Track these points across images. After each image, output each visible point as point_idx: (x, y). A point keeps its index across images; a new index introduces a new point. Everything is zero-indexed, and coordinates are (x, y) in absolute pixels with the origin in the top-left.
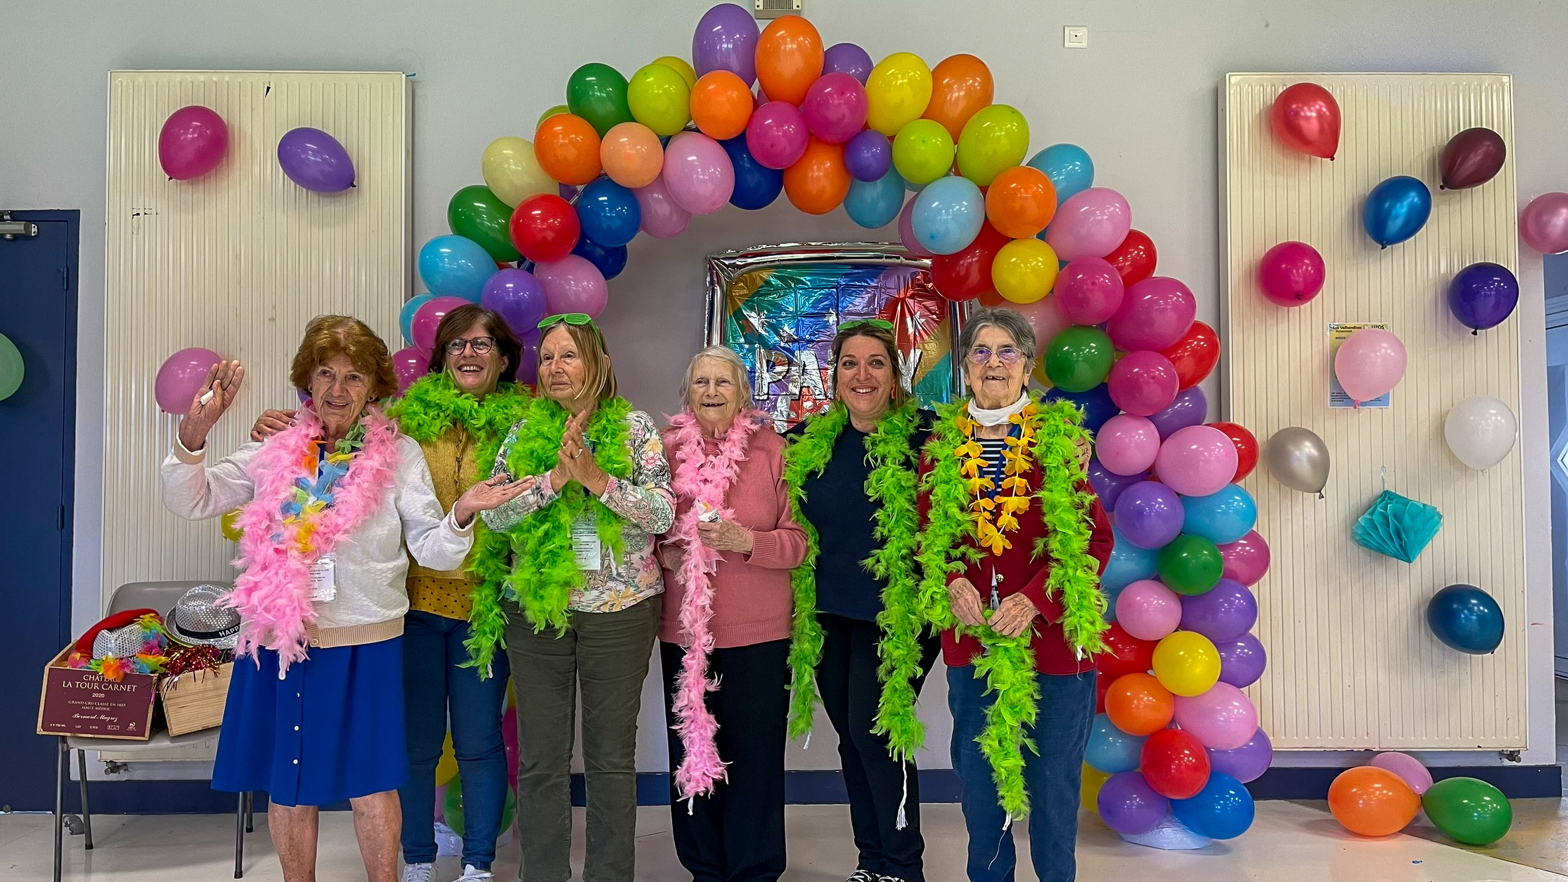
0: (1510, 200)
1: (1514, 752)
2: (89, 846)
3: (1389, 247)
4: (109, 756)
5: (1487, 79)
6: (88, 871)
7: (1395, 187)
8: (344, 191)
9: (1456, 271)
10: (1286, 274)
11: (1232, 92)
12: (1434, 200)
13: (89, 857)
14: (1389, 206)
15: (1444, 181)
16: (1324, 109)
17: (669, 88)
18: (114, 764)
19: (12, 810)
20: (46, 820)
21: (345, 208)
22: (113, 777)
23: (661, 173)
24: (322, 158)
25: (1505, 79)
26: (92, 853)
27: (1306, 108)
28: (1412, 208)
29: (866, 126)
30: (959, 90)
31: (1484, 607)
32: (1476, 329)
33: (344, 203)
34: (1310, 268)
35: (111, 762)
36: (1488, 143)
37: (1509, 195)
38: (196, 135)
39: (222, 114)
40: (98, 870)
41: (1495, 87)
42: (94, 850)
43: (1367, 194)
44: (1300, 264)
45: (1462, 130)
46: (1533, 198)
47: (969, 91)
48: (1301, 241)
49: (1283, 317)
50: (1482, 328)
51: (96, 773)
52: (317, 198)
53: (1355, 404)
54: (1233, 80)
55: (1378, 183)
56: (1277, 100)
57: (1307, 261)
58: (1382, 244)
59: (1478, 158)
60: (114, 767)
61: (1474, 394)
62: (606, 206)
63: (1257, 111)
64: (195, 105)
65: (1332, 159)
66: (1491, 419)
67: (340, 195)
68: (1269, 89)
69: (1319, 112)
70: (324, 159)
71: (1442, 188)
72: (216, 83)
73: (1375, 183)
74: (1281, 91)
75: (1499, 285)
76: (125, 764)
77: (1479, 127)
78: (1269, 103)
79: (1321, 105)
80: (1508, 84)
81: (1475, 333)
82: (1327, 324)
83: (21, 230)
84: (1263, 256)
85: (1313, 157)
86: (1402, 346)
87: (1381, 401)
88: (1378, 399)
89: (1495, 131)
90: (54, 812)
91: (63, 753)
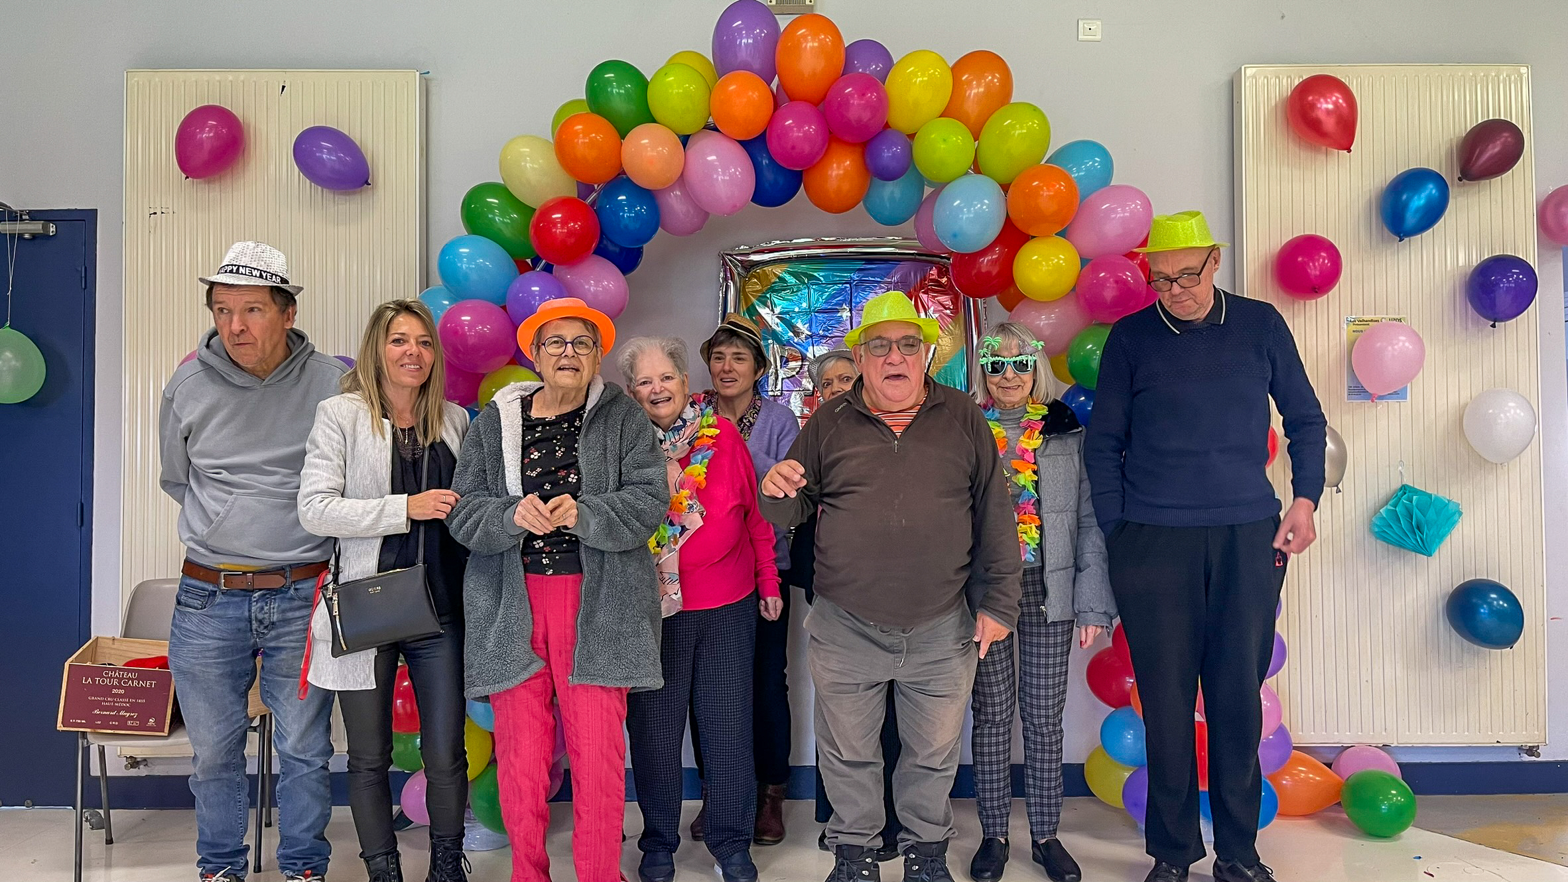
0: (1529, 194)
1: (1533, 747)
2: (110, 841)
3: (1407, 239)
4: (129, 752)
5: (1505, 70)
6: (109, 865)
7: (1413, 179)
8: (359, 189)
9: (1475, 264)
10: (1304, 266)
11: (1247, 84)
12: (1453, 191)
13: (109, 852)
14: (1407, 198)
15: (1462, 172)
16: (1341, 101)
17: (689, 87)
18: (133, 759)
19: (33, 805)
20: (67, 815)
21: (359, 206)
22: (133, 772)
23: (682, 174)
24: (336, 156)
25: (1524, 70)
26: (112, 848)
27: (1322, 100)
28: (1429, 199)
29: (887, 126)
30: (978, 86)
31: (1504, 602)
32: (1495, 322)
33: (359, 201)
34: (1326, 261)
35: (131, 757)
36: (1506, 134)
37: (1528, 187)
38: (211, 135)
39: (238, 112)
40: (119, 865)
41: (1513, 78)
42: (114, 845)
43: (1384, 186)
44: (1317, 257)
45: (1480, 122)
46: (1551, 189)
47: (988, 86)
48: (1318, 234)
49: (1299, 310)
50: (1502, 321)
51: (117, 768)
52: (332, 196)
53: (1371, 397)
54: (1250, 72)
55: (1395, 175)
56: (1292, 93)
57: (1323, 254)
58: (1400, 237)
59: (1497, 150)
60: (134, 762)
61: (1493, 386)
62: (625, 205)
63: (1273, 104)
64: (211, 104)
65: (1349, 151)
66: (1509, 412)
67: (354, 193)
68: (1285, 81)
69: (1336, 103)
70: (339, 158)
71: (1460, 179)
72: (231, 81)
73: (1392, 173)
74: (1297, 83)
75: (1518, 276)
76: (145, 760)
77: (1497, 118)
78: (1285, 95)
79: (1338, 97)
80: (1526, 75)
81: (1493, 326)
82: (1344, 318)
83: (39, 230)
84: (1279, 248)
85: (1329, 149)
86: (1420, 340)
87: (1399, 394)
88: (1396, 393)
89: (1514, 122)
90: (75, 808)
91: (83, 748)
